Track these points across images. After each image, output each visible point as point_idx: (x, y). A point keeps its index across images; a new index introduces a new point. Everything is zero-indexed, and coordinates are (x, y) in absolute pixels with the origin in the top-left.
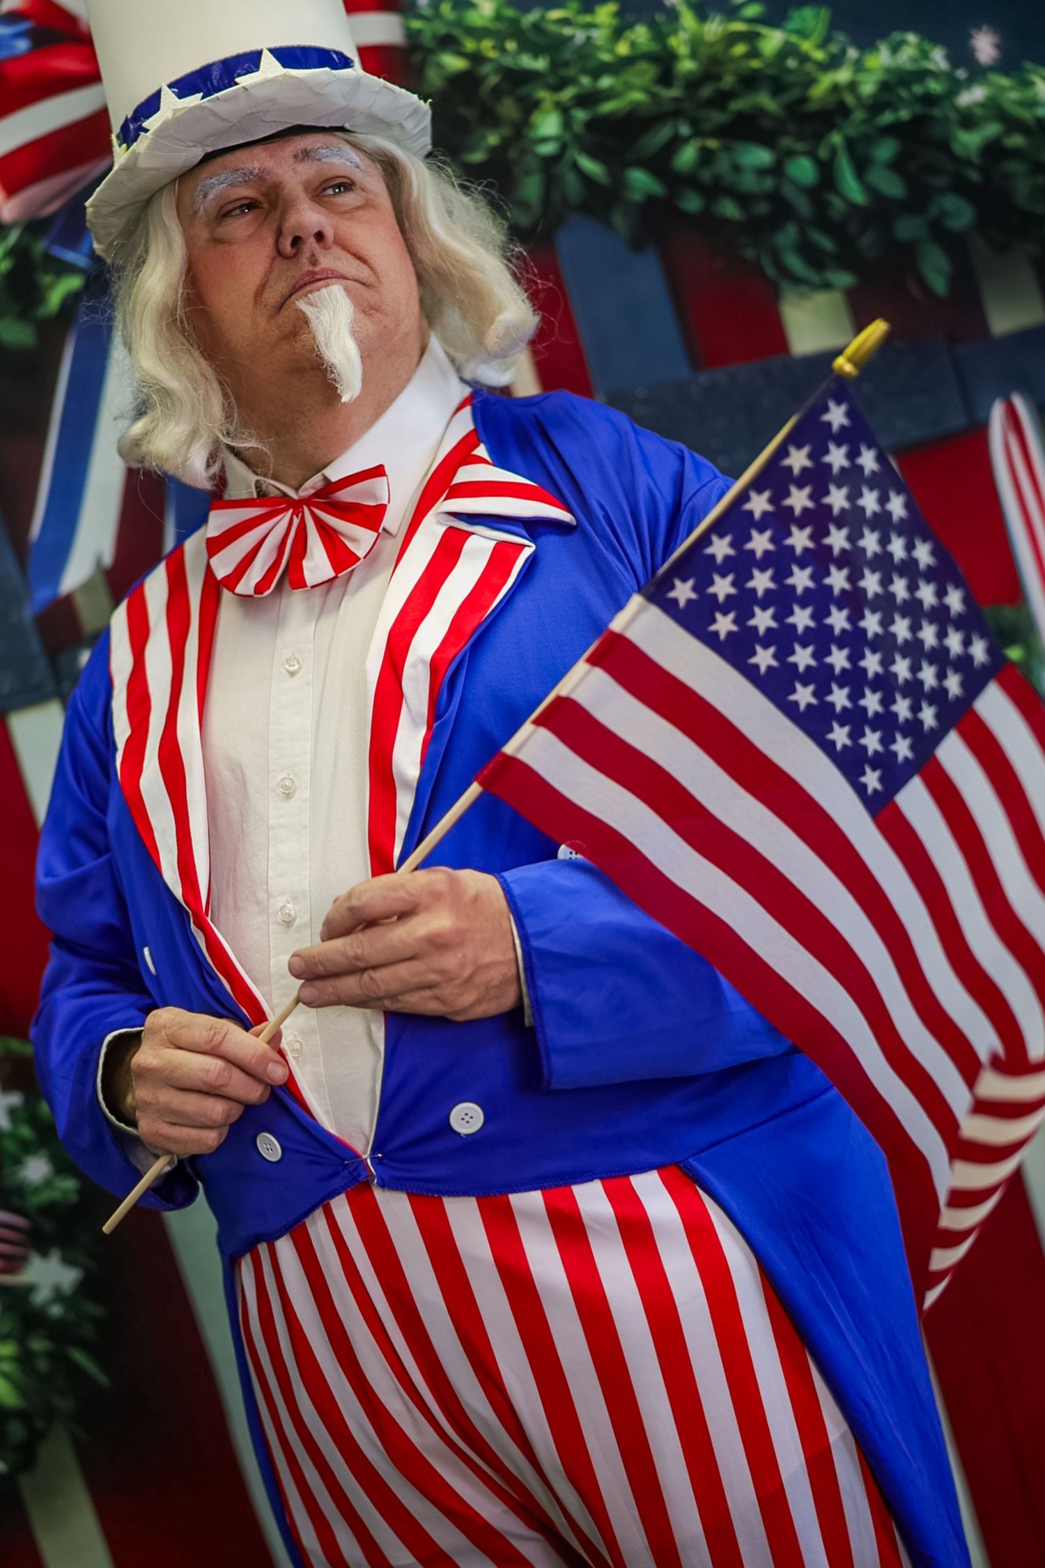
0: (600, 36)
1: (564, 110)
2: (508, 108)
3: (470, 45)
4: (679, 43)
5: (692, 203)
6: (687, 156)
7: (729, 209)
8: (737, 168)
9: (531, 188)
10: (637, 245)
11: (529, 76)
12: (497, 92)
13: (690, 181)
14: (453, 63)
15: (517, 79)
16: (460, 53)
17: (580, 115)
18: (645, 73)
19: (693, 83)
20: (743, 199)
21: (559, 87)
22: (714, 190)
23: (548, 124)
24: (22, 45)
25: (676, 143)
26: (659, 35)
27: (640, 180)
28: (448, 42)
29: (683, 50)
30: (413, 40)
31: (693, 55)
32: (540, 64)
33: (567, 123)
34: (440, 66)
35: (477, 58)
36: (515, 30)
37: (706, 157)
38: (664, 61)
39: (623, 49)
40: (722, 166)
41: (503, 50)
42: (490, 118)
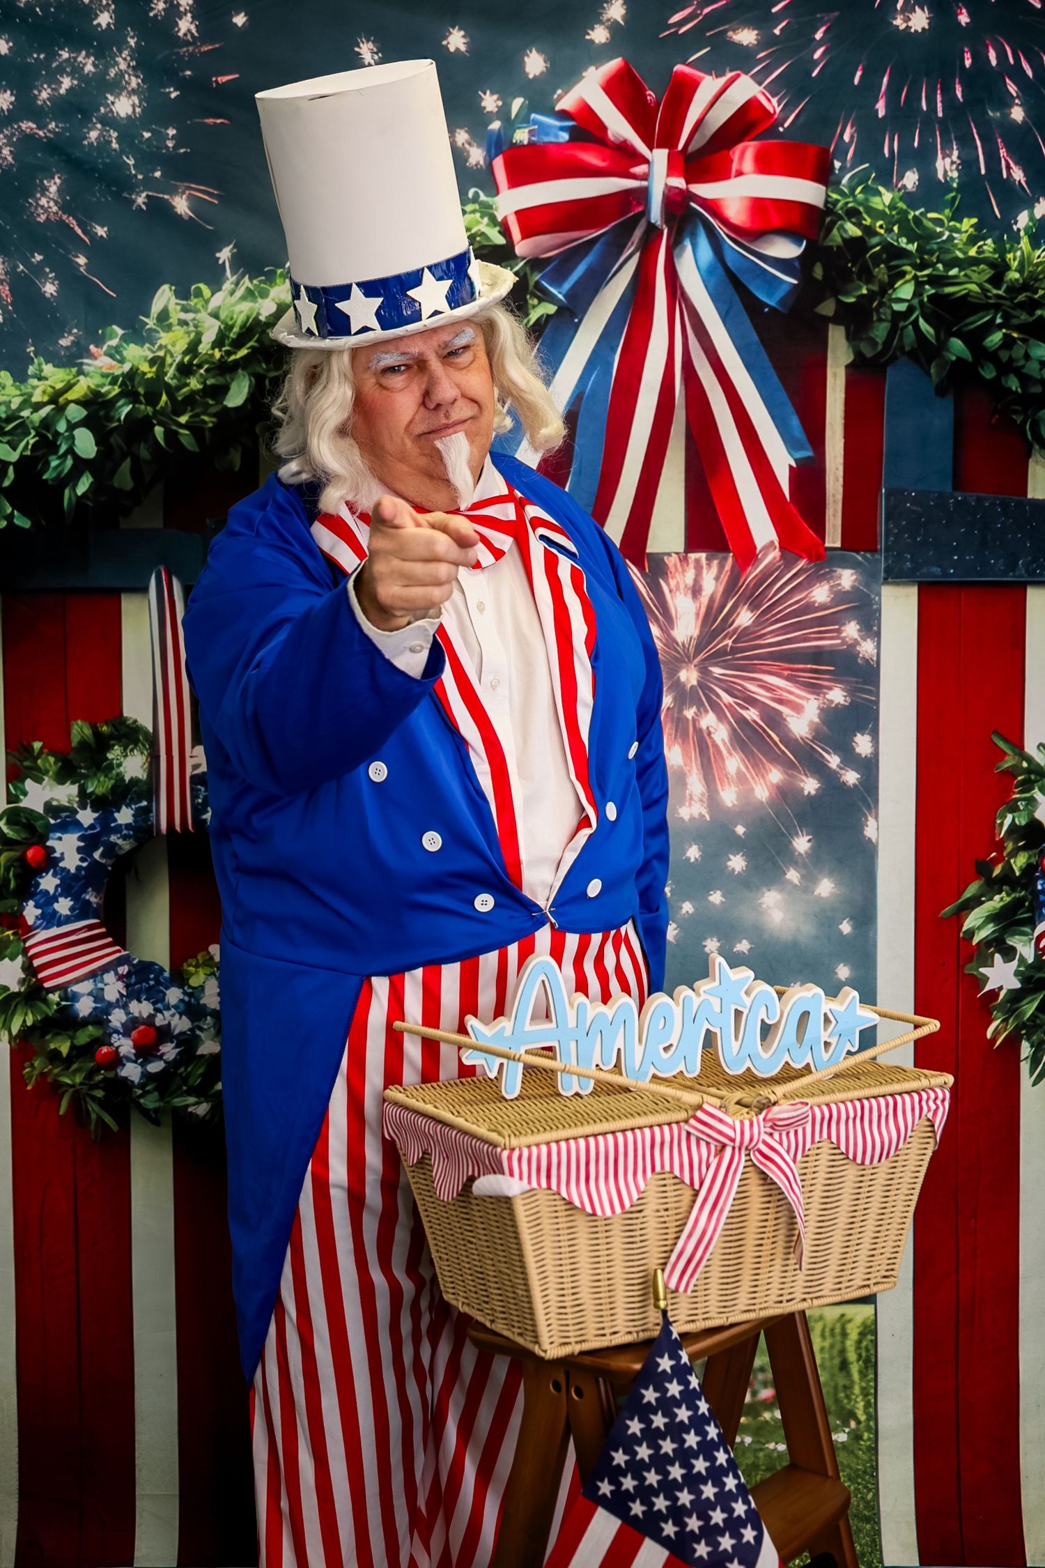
0: (960, 239)
1: (919, 285)
2: (881, 272)
3: (868, 221)
4: (1013, 259)
5: (989, 373)
6: (996, 338)
7: (1013, 384)
8: (1027, 357)
9: (880, 331)
10: (941, 391)
11: (903, 253)
12: (877, 259)
13: (992, 356)
14: (853, 230)
15: (893, 253)
16: (858, 225)
17: (929, 290)
18: (983, 273)
19: (1014, 289)
20: (1025, 379)
21: (921, 267)
22: (1007, 368)
23: (905, 291)
24: (564, 137)
25: (989, 327)
26: (1001, 249)
27: (957, 345)
28: (853, 214)
29: (1015, 265)
30: (830, 205)
31: (1020, 269)
32: (912, 247)
33: (918, 293)
34: (842, 228)
35: (870, 231)
36: (902, 220)
37: (1008, 343)
38: (999, 268)
39: (973, 252)
40: (1018, 351)
41: (889, 230)
42: (867, 276)
